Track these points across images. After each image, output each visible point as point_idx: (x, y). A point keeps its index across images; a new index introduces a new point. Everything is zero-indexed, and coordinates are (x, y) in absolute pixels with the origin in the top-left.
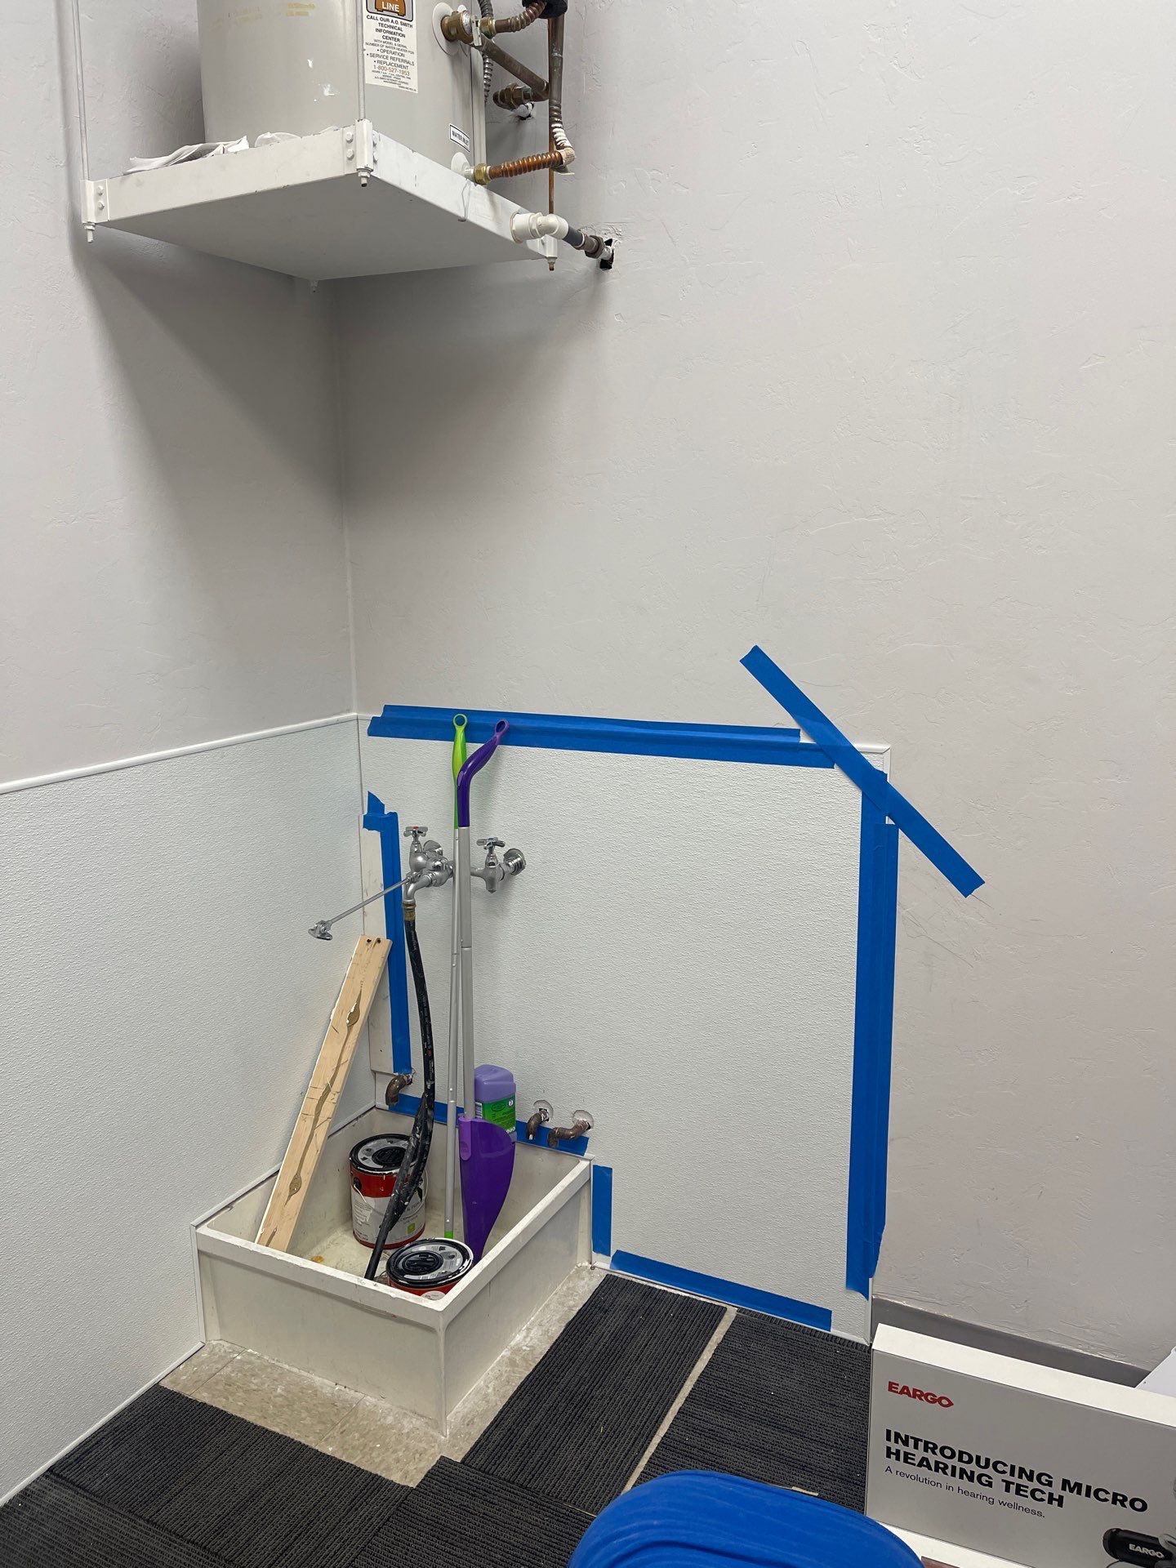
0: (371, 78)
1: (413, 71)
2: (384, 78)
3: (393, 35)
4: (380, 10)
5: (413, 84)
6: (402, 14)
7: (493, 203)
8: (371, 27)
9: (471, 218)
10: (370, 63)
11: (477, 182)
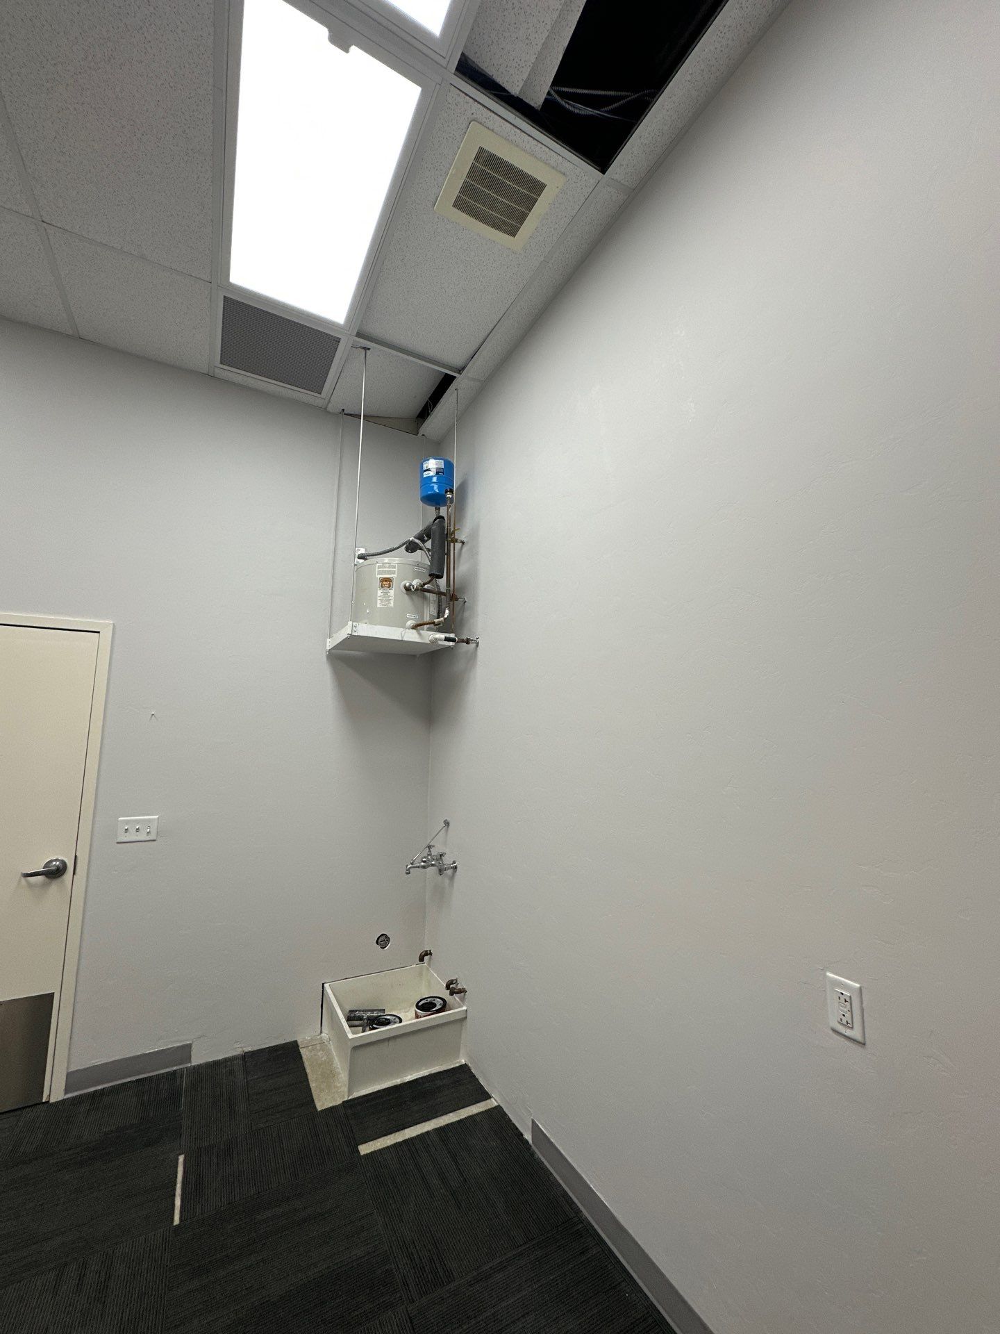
0: (379, 606)
1: (392, 602)
2: (383, 605)
3: (386, 593)
4: (382, 587)
5: (392, 605)
6: (389, 587)
7: (420, 634)
8: (380, 592)
9: (405, 639)
10: (379, 601)
11: (413, 628)
